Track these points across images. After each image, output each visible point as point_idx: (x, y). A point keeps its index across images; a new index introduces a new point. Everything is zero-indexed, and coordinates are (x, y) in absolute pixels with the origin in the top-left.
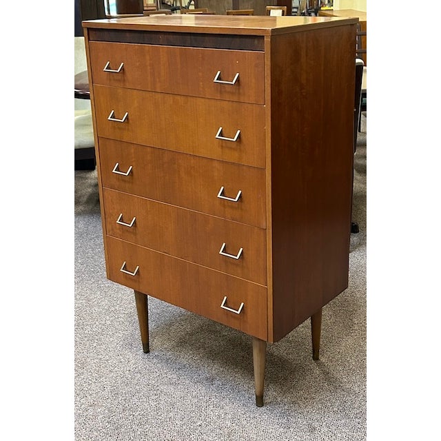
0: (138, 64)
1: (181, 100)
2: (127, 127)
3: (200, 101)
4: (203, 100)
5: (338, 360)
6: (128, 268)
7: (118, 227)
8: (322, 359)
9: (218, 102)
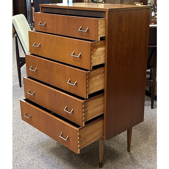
5: (138, 153)
8: (132, 152)
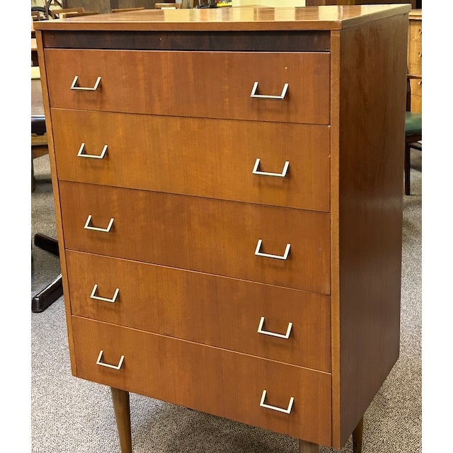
0: (124, 77)
1: (194, 124)
2: (106, 166)
3: (225, 125)
4: (230, 122)
6: (106, 358)
7: (90, 302)
9: (255, 124)
